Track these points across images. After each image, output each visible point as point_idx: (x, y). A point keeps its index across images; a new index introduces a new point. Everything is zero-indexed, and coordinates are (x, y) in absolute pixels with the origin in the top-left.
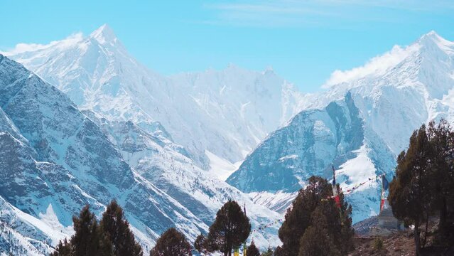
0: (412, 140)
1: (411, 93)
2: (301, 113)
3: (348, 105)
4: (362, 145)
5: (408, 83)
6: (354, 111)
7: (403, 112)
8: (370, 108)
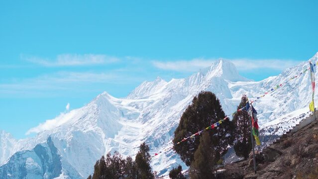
0: (96, 167)
1: (93, 135)
2: (16, 153)
3: (49, 146)
4: (61, 173)
5: (91, 128)
6: (54, 150)
7: (88, 149)
8: (65, 147)
